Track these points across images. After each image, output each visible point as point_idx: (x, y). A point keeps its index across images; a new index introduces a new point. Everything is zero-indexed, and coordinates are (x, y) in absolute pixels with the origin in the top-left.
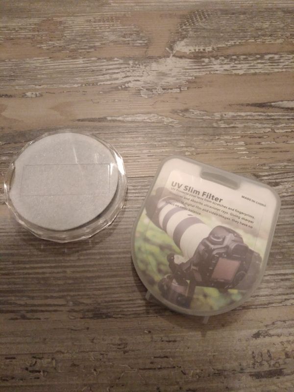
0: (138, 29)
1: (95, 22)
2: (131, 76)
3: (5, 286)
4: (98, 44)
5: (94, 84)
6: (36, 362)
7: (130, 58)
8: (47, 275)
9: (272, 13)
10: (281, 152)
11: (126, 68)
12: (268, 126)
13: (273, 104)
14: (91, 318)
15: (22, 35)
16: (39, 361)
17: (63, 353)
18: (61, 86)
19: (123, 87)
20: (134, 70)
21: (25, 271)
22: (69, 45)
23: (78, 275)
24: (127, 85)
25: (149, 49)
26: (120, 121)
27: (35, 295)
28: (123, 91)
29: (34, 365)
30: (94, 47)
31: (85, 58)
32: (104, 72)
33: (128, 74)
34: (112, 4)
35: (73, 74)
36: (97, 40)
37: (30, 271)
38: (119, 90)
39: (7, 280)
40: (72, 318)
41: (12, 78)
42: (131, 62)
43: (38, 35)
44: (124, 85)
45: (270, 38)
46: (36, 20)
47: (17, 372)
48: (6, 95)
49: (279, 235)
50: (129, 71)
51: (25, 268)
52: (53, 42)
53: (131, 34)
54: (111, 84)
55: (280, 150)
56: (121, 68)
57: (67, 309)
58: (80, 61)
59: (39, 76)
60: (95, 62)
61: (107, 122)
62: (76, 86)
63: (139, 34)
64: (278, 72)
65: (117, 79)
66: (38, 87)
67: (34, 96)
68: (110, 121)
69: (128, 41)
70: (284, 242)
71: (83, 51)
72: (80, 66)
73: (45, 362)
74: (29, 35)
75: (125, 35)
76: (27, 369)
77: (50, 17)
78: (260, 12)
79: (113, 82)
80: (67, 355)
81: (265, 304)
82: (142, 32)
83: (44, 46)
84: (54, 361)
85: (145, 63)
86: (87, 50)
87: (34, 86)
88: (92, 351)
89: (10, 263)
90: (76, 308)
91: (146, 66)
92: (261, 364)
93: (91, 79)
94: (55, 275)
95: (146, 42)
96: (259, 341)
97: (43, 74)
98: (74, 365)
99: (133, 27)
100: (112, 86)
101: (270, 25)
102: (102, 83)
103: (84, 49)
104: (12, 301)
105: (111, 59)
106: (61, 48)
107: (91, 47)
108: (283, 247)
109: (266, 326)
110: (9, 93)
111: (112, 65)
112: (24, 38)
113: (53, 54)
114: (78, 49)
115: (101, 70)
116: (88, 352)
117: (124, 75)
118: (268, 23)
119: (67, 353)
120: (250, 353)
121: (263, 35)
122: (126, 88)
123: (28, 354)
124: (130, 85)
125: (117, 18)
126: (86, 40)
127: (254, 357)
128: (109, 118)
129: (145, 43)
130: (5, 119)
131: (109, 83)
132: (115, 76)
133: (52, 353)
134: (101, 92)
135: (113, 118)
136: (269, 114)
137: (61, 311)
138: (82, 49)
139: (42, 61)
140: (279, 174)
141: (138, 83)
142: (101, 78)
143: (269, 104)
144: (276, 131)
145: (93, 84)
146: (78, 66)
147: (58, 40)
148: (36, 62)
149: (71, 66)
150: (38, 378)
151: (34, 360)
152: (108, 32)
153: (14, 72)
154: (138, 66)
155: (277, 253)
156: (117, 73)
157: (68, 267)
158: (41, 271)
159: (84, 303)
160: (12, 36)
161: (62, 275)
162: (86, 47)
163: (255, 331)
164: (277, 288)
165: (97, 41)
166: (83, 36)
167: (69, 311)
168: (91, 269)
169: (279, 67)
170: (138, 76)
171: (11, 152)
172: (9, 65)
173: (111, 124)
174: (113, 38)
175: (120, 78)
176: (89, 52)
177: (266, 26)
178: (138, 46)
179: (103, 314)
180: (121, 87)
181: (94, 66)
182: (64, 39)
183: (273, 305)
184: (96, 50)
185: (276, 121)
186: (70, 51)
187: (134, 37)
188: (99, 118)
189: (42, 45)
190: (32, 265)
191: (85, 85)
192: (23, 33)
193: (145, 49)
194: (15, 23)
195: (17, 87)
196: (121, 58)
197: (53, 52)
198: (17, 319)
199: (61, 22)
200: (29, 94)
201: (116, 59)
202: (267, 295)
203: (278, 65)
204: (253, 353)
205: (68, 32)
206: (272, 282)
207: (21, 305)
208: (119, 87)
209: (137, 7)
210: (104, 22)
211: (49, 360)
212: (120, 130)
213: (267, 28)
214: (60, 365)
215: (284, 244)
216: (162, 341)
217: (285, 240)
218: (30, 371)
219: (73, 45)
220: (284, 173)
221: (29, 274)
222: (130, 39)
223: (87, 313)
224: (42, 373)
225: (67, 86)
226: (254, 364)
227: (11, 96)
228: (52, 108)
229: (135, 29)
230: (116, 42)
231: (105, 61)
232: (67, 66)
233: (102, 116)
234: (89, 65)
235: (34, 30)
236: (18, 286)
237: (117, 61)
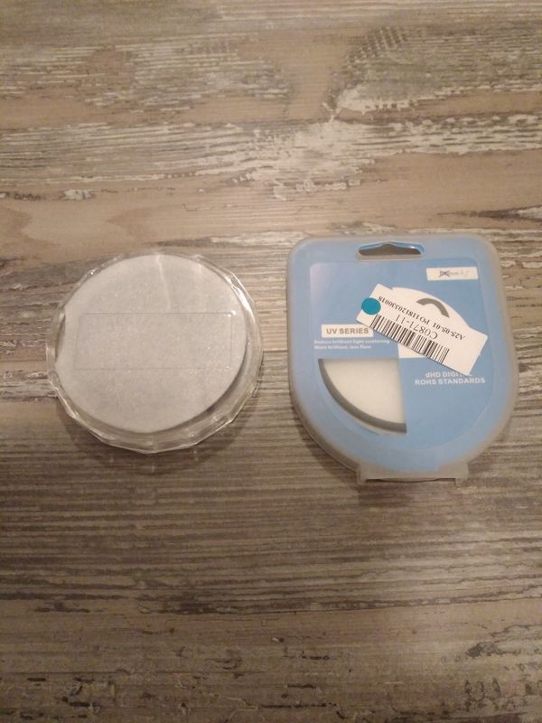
0: (271, 67)
1: (191, 53)
2: (256, 158)
3: (28, 551)
4: (196, 96)
5: (189, 174)
6: (81, 688)
7: (255, 124)
8: (102, 532)
9: (525, 32)
10: (533, 306)
11: (247, 142)
12: (510, 255)
13: (521, 212)
14: (179, 612)
15: (57, 79)
16: (86, 685)
17: (128, 673)
18: (128, 178)
19: (242, 179)
20: (262, 147)
21: (64, 524)
22: (142, 99)
23: (156, 533)
24: (248, 176)
25: (290, 106)
26: (235, 245)
27: (81, 567)
28: (240, 188)
29: (78, 693)
30: (190, 102)
31: (172, 123)
32: (208, 150)
33: (252, 154)
34: (225, 18)
35: (151, 155)
36: (196, 88)
37: (72, 524)
38: (233, 185)
39: (32, 540)
40: (145, 610)
41: (40, 163)
42: (257, 131)
43: (87, 81)
44: (244, 175)
45: (519, 81)
46: (83, 51)
47: (48, 705)
48: (30, 196)
49: (523, 464)
50: (253, 149)
51: (62, 519)
52: (114, 94)
53: (258, 76)
54: (220, 174)
55: (531, 302)
56: (237, 143)
57: (136, 594)
58: (165, 129)
59: (88, 159)
60: (192, 130)
61: (213, 247)
62: (155, 177)
63: (273, 76)
64: (533, 149)
65: (230, 164)
66: (87, 180)
67: (79, 197)
68: (218, 245)
69: (253, 89)
70: (533, 478)
71: (170, 109)
72: (165, 138)
73: (98, 687)
74: (72, 78)
75: (246, 77)
76: (65, 700)
77: (109, 44)
78: (502, 29)
79: (224, 170)
80: (134, 677)
81: (492, 595)
82: (279, 71)
83: (98, 101)
84: (113, 687)
85: (283, 132)
86: (177, 109)
87: (80, 178)
88: (178, 672)
89: (37, 508)
90: (152, 594)
91: (284, 139)
92: (481, 706)
93: (184, 164)
94: (113, 532)
95: (285, 91)
96: (480, 661)
97: (96, 155)
98: (148, 696)
99: (262, 62)
100: (225, 177)
101: (521, 56)
102: (203, 172)
103: (173, 106)
104: (40, 578)
105: (220, 125)
106: (128, 106)
107: (184, 103)
108: (529, 489)
109: (494, 635)
110: (35, 192)
111: (222, 137)
112: (62, 86)
113: (114, 115)
114: (161, 106)
115: (203, 147)
116: (171, 673)
117: (243, 158)
118: (517, 52)
119: (135, 673)
120: (462, 682)
121: (507, 76)
122: (247, 181)
123: (67, 673)
124: (255, 175)
125: (233, 46)
126: (176, 89)
127: (468, 691)
128: (215, 240)
129: (284, 94)
130: (28, 240)
131: (216, 171)
132: (226, 159)
133: (110, 672)
134: (201, 190)
135: (223, 240)
136: (514, 232)
137: (127, 598)
138: (167, 106)
139: (95, 129)
140: (526, 348)
141: (268, 171)
142: (201, 162)
143: (513, 212)
144: (525, 265)
145: (187, 175)
146: (159, 139)
147: (124, 89)
148: (83, 132)
149: (147, 139)
150: (85, 716)
151: (78, 685)
152: (215, 72)
153: (43, 152)
154: (270, 138)
155: (519, 500)
156: (232, 152)
157: (138, 517)
158: (90, 524)
159: (166, 585)
160: (39, 82)
161: (127, 532)
162: (174, 102)
163: (472, 643)
164: (516, 565)
165: (194, 91)
166: (168, 80)
167: (140, 599)
168: (179, 522)
169: (535, 139)
170: (270, 158)
171: (39, 303)
172: (34, 138)
173: (220, 251)
174: (225, 83)
175: (236, 162)
176: (178, 112)
177: (514, 57)
178: (272, 100)
179: (200, 605)
180: (239, 179)
181: (188, 140)
182: (135, 87)
183: (508, 596)
184: (192, 108)
185: (526, 246)
186: (146, 111)
187: (264, 81)
188: (197, 240)
189: (96, 99)
190: (75, 514)
191: (173, 177)
192: (61, 76)
193: (284, 106)
194: (45, 57)
195: (49, 180)
196: (238, 124)
197: (113, 113)
198: (47, 610)
199: (129, 55)
200: (70, 193)
201: (229, 125)
202: (496, 578)
203: (533, 136)
204: (467, 683)
205: (143, 72)
206: (507, 554)
207: (56, 586)
208: (235, 181)
209: (271, 23)
210: (208, 52)
211: (105, 685)
212: (235, 262)
213: (514, 62)
214: (123, 694)
215: (532, 483)
216: (304, 657)
217: (534, 476)
218: (71, 704)
219: (151, 99)
220: (538, 347)
221: (69, 529)
222: (255, 86)
223: (169, 603)
224: (91, 708)
225: (138, 178)
226: (468, 704)
227: (38, 198)
228: (110, 221)
229: (265, 67)
230: (229, 91)
231: (209, 128)
232: (140, 139)
233: (202, 236)
234: (179, 137)
235: (79, 72)
236: (50, 551)
237: (230, 129)
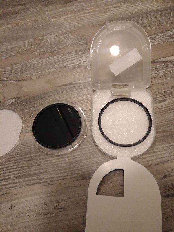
0: (81, 36)
1: (59, 36)
2: (81, 60)
3: (38, 171)
4: (62, 47)
5: (64, 67)
6: (59, 204)
7: (79, 51)
8: (57, 163)
9: (148, 14)
10: (163, 84)
11: (78, 56)
12: (155, 72)
13: (155, 61)
14: (81, 180)
15: (24, 49)
16: (60, 203)
17: (71, 198)
18: (48, 71)
19: (78, 66)
20: (82, 57)
21: (46, 162)
22: (48, 50)
23: (71, 160)
24: (80, 65)
25: (88, 45)
26: (79, 83)
27: (53, 173)
28: (78, 68)
29: (58, 206)
30: (61, 49)
31: (57, 55)
32: (68, 60)
33: (80, 59)
34: (66, 26)
35: (53, 64)
36: (62, 45)
37: (49, 162)
39: (39, 168)
40: (72, 181)
41: (24, 71)
42: (80, 53)
43: (32, 48)
44: (79, 65)
45: (149, 27)
46: (30, 41)
47: (50, 210)
48: (22, 80)
49: (169, 126)
50: (80, 58)
51: (46, 161)
52: (40, 50)
53: (78, 39)
54: (72, 66)
55: (163, 83)
56: (75, 57)
57: (69, 177)
58: (55, 57)
59: (36, 68)
60: (62, 56)
61: (74, 85)
62: (55, 69)
63: (82, 38)
64: (156, 44)
65: (75, 62)
66: (37, 73)
67: (36, 78)
68: (75, 84)
69: (77, 42)
70: (172, 129)
71: (55, 52)
72: (56, 59)
73: (63, 204)
74: (28, 48)
75: (75, 40)
76: (55, 208)
77: (36, 38)
78: (142, 15)
79: (73, 64)
80: (73, 199)
81: (166, 161)
82: (83, 36)
83: (36, 53)
84: (67, 203)
85: (87, 52)
86: (58, 51)
87: (35, 73)
88: (84, 196)
89: (39, 160)
90: (74, 176)
91: (88, 54)
92: (169, 191)
93: (62, 65)
94: (61, 162)
95: (86, 41)
96: (166, 179)
97: (38, 67)
98: (77, 203)
99: (78, 35)
100: (73, 66)
101: (148, 21)
102: (68, 66)
104: (42, 178)
105: (70, 53)
106: (44, 52)
107: (59, 49)
108: (171, 132)
109: (169, 172)
110: (24, 79)
111: (71, 56)
112: (26, 51)
114: (53, 51)
115: (66, 60)
116: (82, 196)
117: (78, 60)
118: (147, 20)
119: (73, 198)
120: (162, 185)
121: (145, 27)
122: (80, 66)
123: (54, 201)
124: (82, 64)
125: (70, 32)
126: (56, 46)
127: (165, 188)
128: (74, 83)
129: (86, 42)
130: (24, 91)
131: (71, 65)
132: (73, 61)
133: (66, 199)
134: (68, 71)
135: (76, 82)
136: (155, 66)
137: (67, 179)
138: (54, 51)
139: (37, 60)
140: (164, 96)
141: (85, 63)
142: (67, 63)
143: (153, 61)
144: (159, 74)
145: (63, 67)
146: (54, 59)
147: (43, 48)
148: (34, 61)
149: (51, 60)
150: (61, 212)
151: (58, 203)
152: (66, 40)
153: (24, 68)
154: (84, 54)
155: (169, 135)
156: (74, 60)
157: (66, 157)
158: (54, 161)
159: (77, 174)
160: (20, 51)
161: (64, 161)
162: (56, 50)
163: (163, 175)
164: (171, 152)
165: (62, 46)
166: (54, 44)
167: (71, 178)
168: (77, 157)
169: (156, 41)
170: (85, 59)
171: (30, 107)
172: (21, 65)
173: (76, 85)
174: (69, 42)
175: (76, 62)
176: (58, 52)
177: (146, 21)
178: (82, 44)
179: (87, 177)
180: (77, 66)
181: (62, 58)
182: (45, 48)
183: (171, 161)
184: (62, 50)
185: (159, 69)
186: (49, 53)
187: (79, 40)
188: (69, 84)
189: (35, 52)
190: (49, 159)
191: (60, 69)
192: (25, 48)
193: (86, 45)
194: (20, 44)
195: (27, 75)
196: (75, 52)
197: (41, 55)
198: (46, 185)
199: (42, 39)
200: (33, 78)
201: (72, 53)
202: (167, 157)
203: (155, 41)
204: (164, 185)
205: (47, 43)
206: (168, 150)
207: (47, 179)
208: (77, 67)
209: (79, 25)
210: (63, 35)
211: (65, 202)
212: (81, 87)
213: (147, 23)
214: (70, 204)
215: (172, 130)
216: (118, 186)
217: (172, 128)
218: (57, 209)
219: (50, 50)
220: (167, 95)
221: (48, 163)
222: (77, 41)
223: (79, 178)
224: (62, 209)
225: (50, 71)
226: (165, 191)
227: (24, 80)
228: (46, 83)
229: (79, 36)
230: (71, 44)
231: (67, 54)
232: (49, 61)
233: (70, 82)
234: (60, 58)
235: (30, 46)
236: (44, 170)
237: (73, 53)
